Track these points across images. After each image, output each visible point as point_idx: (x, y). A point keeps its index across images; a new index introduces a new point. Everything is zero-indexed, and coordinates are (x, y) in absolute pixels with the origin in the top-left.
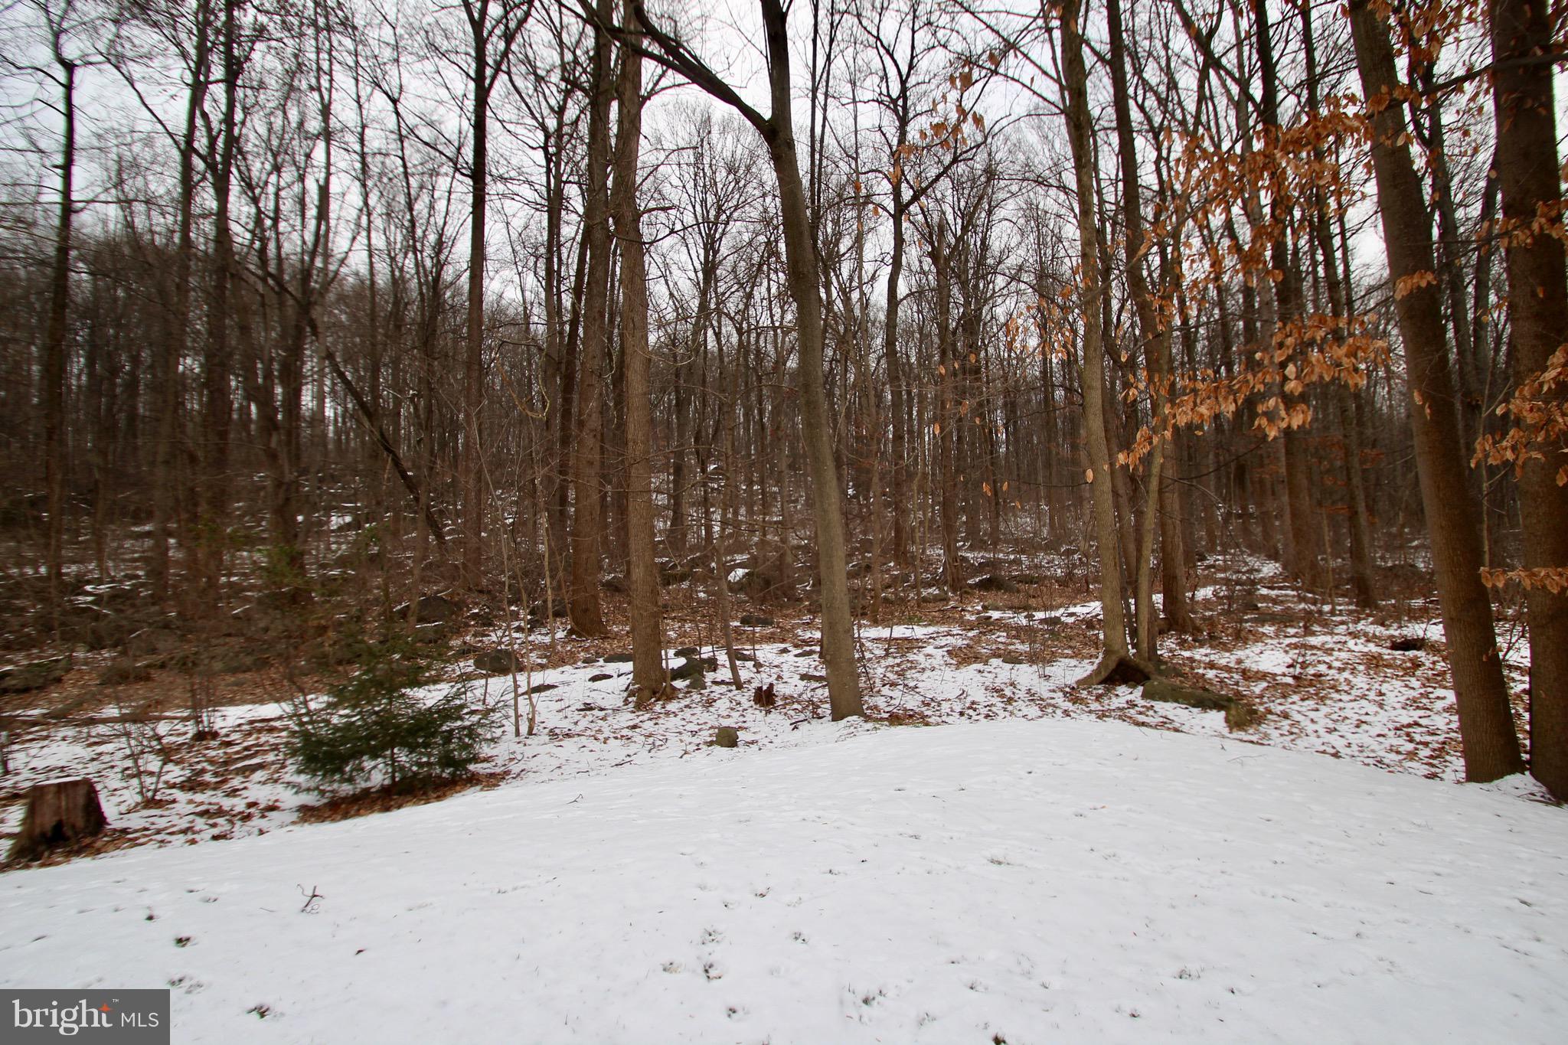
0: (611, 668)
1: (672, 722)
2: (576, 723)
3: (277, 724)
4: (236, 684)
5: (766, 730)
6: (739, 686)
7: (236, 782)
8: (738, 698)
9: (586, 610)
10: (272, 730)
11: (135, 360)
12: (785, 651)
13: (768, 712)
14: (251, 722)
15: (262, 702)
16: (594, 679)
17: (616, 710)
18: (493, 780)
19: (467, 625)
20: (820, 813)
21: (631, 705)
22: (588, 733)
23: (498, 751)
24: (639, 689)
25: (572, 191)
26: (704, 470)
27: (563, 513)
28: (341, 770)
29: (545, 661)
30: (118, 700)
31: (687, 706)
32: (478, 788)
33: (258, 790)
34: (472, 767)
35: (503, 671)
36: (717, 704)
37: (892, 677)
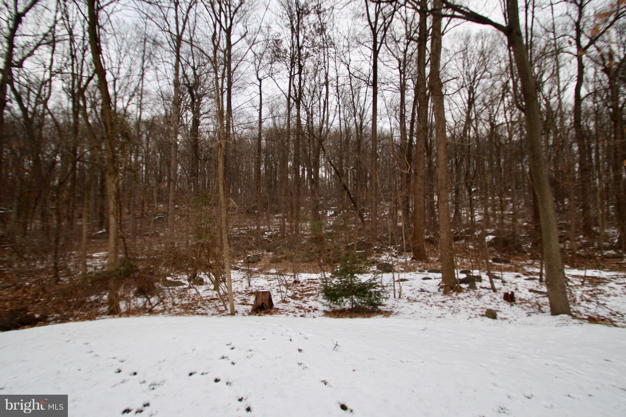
0: (431, 275)
1: (461, 302)
2: (418, 296)
3: (316, 281)
4: (304, 266)
5: (512, 314)
6: (495, 290)
7: (305, 299)
8: (495, 296)
9: (419, 250)
10: (314, 283)
11: (276, 164)
12: (518, 276)
13: (512, 305)
14: (309, 279)
15: (311, 273)
16: (424, 279)
17: (435, 293)
18: (387, 314)
19: (373, 253)
20: (557, 363)
21: (441, 293)
22: (423, 301)
23: (388, 303)
24: (445, 286)
25: (409, 82)
26: (470, 191)
27: (408, 210)
28: (336, 300)
29: (403, 269)
30: (275, 268)
31: (468, 296)
32: (382, 316)
33: (311, 303)
34: (379, 307)
35: (388, 271)
36: (484, 297)
37: (588, 297)
